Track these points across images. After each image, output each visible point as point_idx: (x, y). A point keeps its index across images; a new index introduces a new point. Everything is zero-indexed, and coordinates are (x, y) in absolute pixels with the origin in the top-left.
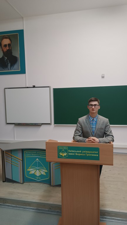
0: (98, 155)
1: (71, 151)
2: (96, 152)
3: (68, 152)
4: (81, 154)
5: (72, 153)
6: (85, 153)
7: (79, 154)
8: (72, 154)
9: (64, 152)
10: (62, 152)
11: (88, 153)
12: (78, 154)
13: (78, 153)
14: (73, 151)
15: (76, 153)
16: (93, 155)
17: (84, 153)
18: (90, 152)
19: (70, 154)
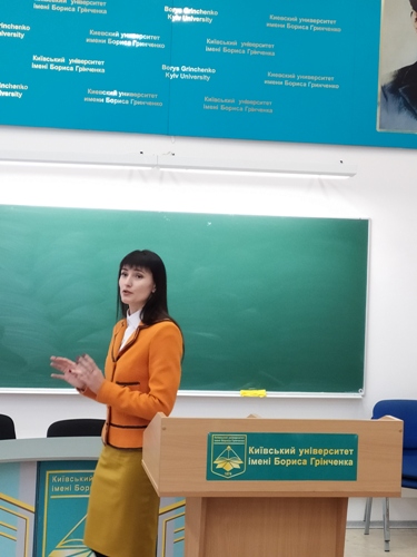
0: (351, 463)
1: (257, 451)
2: (346, 452)
3: (249, 455)
4: (294, 462)
5: (261, 456)
6: (307, 457)
7: (288, 462)
8: (260, 462)
9: (232, 455)
10: (225, 455)
11: (318, 457)
12: (283, 462)
13: (282, 457)
14: (266, 451)
15: (277, 456)
16: (336, 462)
17: (304, 457)
18: (326, 452)
19: (254, 462)
